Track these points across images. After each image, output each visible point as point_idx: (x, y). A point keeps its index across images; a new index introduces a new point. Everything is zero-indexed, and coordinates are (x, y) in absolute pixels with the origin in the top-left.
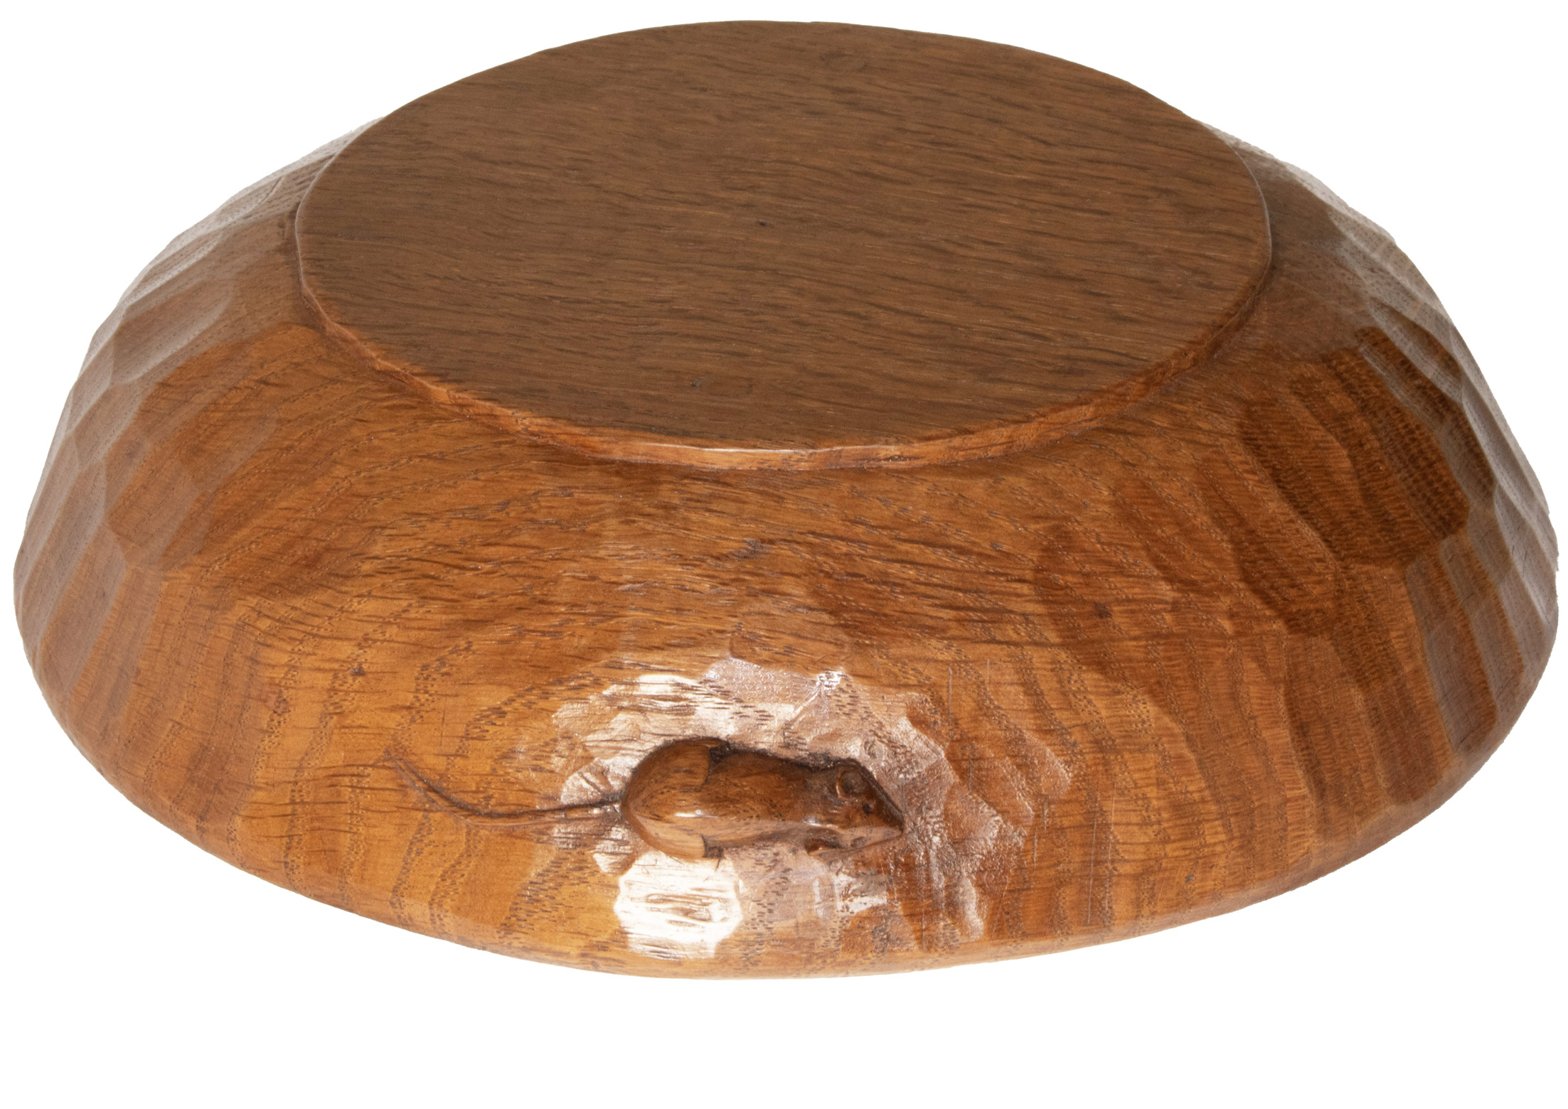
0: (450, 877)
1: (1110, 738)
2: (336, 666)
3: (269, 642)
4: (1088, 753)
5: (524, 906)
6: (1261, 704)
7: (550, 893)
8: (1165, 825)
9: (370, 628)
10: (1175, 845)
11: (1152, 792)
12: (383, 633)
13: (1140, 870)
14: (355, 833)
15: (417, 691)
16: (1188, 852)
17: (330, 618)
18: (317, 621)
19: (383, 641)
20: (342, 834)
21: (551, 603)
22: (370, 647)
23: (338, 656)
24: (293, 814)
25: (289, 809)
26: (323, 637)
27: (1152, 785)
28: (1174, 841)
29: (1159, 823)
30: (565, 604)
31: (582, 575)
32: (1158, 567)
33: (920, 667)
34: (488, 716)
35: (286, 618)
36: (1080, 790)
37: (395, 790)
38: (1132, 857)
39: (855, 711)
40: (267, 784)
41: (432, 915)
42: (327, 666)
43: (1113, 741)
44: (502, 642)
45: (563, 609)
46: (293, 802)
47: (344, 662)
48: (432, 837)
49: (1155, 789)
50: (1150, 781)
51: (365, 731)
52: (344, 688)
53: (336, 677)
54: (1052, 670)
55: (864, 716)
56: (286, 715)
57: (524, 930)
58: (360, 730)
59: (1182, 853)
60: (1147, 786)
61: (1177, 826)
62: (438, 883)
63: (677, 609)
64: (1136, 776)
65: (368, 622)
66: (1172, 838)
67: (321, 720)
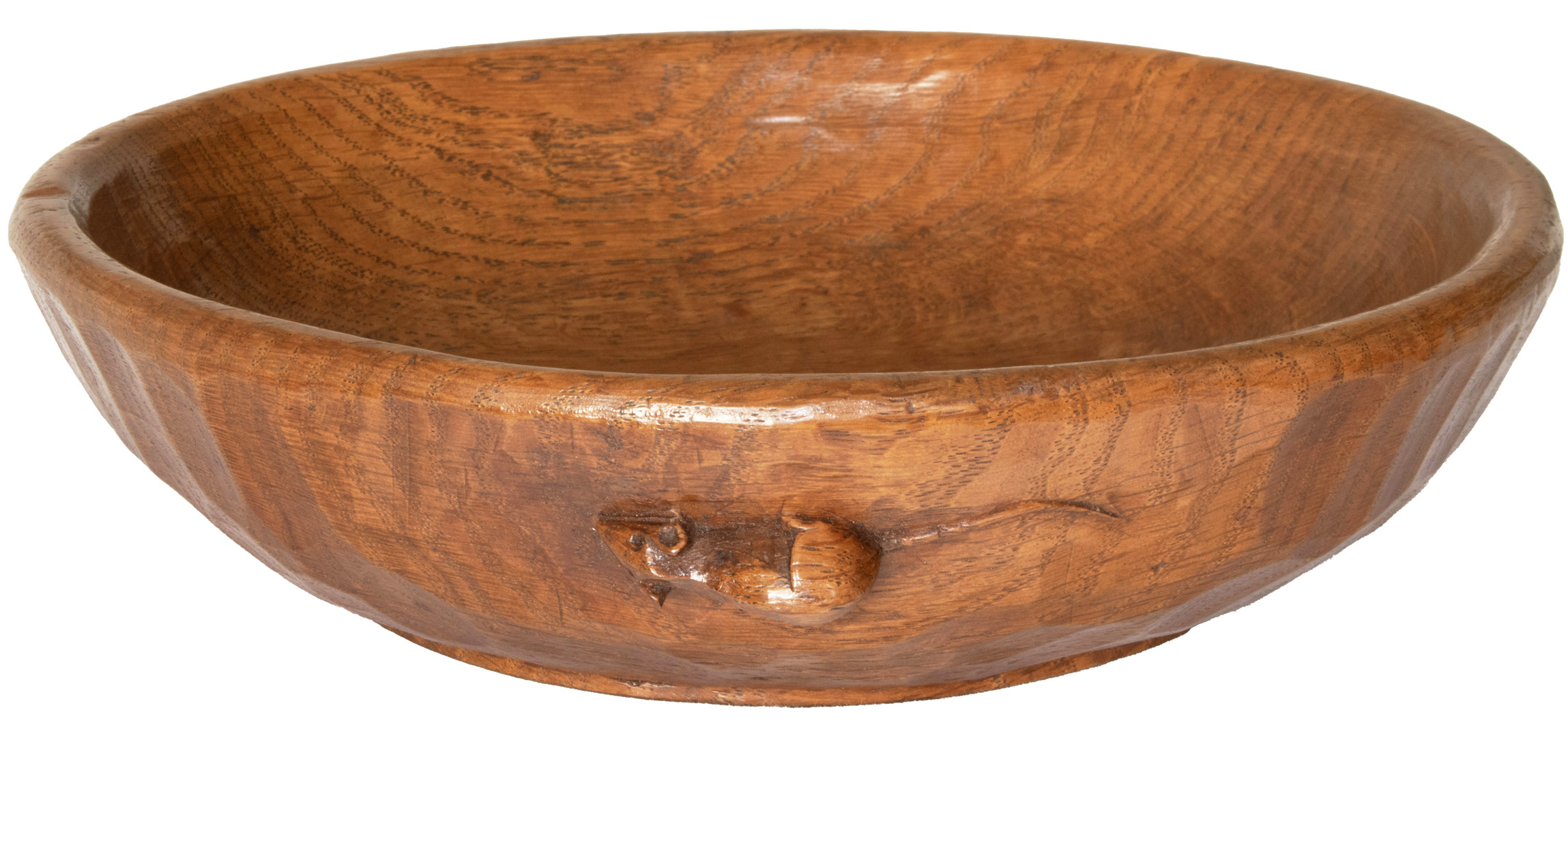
1: (402, 546)
2: (1182, 563)
4: (421, 540)
5: (986, 453)
7: (957, 470)
9: (1144, 599)
10: (329, 441)
11: (356, 492)
12: (1131, 599)
13: (361, 431)
14: (1167, 449)
15: (1096, 576)
16: (316, 431)
19: (1131, 596)
20: (1181, 443)
22: (1146, 587)
24: (1233, 440)
25: (1238, 443)
26: (1194, 578)
27: (357, 499)
28: (330, 445)
29: (346, 466)
34: (1021, 584)
36: (426, 514)
37: (1122, 497)
38: (370, 444)
40: (1261, 455)
41: (1085, 411)
42: (1191, 561)
43: (398, 542)
46: (1233, 452)
47: (1173, 569)
48: (1084, 476)
49: (354, 495)
50: (358, 502)
51: (1153, 529)
52: (1172, 553)
53: (1182, 556)
54: (463, 600)
56: (1236, 509)
57: (986, 433)
58: (1158, 528)
59: (321, 432)
60: (362, 500)
61: (329, 456)
62: (1078, 443)
64: (373, 509)
65: (1146, 602)
66: (332, 448)
67: (1199, 522)
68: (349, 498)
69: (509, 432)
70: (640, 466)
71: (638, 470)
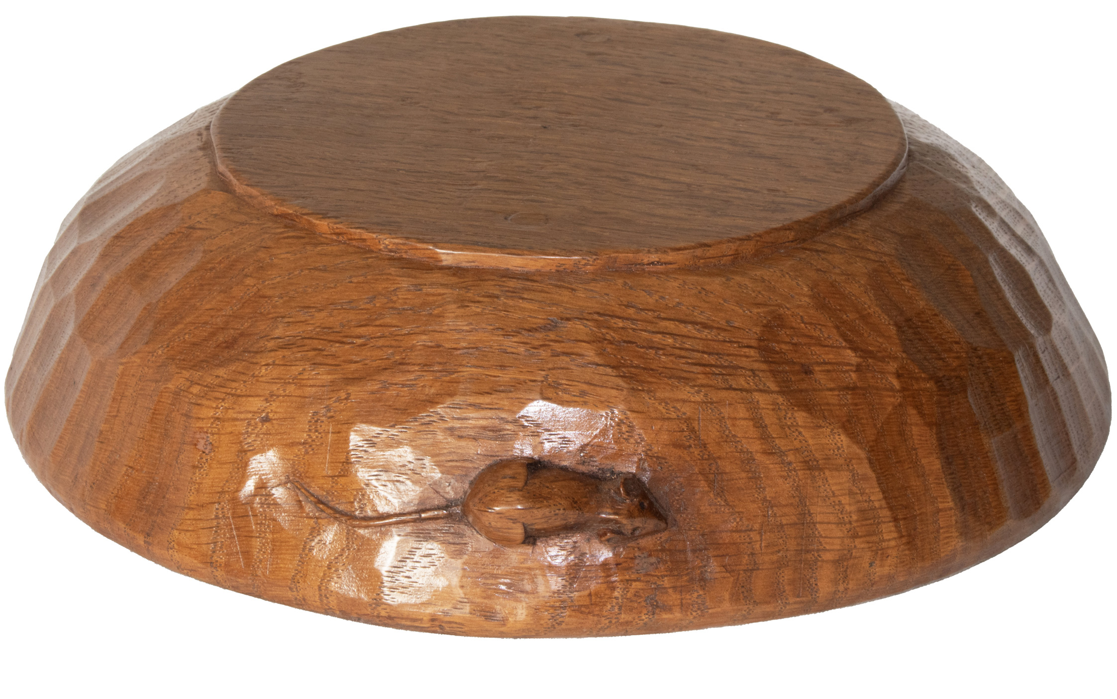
0: (334, 567)
1: (815, 460)
2: (250, 416)
3: (199, 402)
4: (800, 470)
5: (389, 585)
6: (921, 440)
8: (855, 524)
9: (274, 388)
10: (861, 540)
11: (845, 500)
12: (284, 391)
13: (837, 558)
14: (263, 538)
15: (310, 430)
16: (871, 546)
17: (245, 382)
18: (234, 385)
19: (284, 396)
20: (253, 539)
21: (408, 364)
22: (274, 401)
23: (251, 409)
24: (217, 527)
25: (215, 523)
26: (239, 396)
27: (845, 495)
28: (861, 537)
29: (850, 523)
30: (419, 364)
31: (430, 344)
32: (845, 340)
33: (678, 406)
34: (362, 446)
35: (212, 384)
36: (794, 497)
38: (832, 547)
39: (632, 437)
40: (197, 505)
41: (321, 595)
42: (242, 416)
43: (817, 461)
44: (373, 393)
45: (417, 368)
46: (217, 517)
47: (255, 413)
48: (320, 537)
49: (847, 497)
50: (844, 492)
52: (255, 430)
53: (249, 424)
54: (773, 410)
55: (639, 441)
56: (212, 455)
59: (867, 546)
60: (842, 495)
61: (863, 525)
62: (325, 571)
63: (500, 366)
64: (834, 488)
65: (273, 383)
66: (860, 534)
67: (238, 456)
68: (851, 493)
69: (727, 596)
70: (634, 584)
71: (635, 581)
